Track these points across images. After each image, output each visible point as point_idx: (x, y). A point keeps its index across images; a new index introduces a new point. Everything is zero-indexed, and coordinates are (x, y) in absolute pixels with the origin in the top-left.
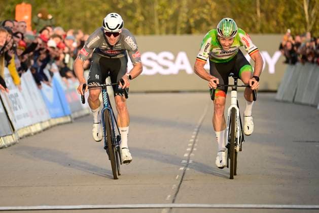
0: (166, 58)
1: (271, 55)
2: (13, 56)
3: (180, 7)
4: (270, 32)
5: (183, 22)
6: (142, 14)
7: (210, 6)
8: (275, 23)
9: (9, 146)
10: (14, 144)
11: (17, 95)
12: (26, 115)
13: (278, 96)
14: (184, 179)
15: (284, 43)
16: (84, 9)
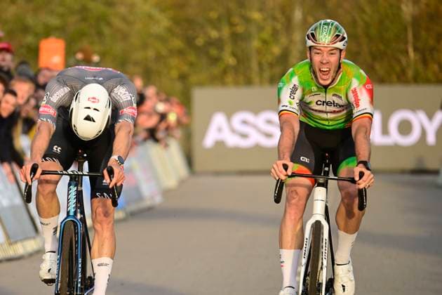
1: (430, 116)
3: (291, 41)
4: (428, 81)
6: (234, 54)
8: (436, 67)
9: (30, 255)
16: (145, 46)
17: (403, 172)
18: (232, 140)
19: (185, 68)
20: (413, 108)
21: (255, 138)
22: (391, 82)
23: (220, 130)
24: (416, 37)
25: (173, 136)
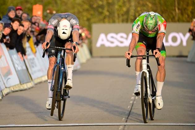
0: (122, 37)
1: (184, 35)
2: (32, 36)
3: (130, 6)
4: (183, 21)
5: (132, 15)
6: (108, 11)
7: (148, 6)
8: (186, 16)
9: (29, 89)
10: (32, 87)
11: (34, 59)
12: (39, 71)
13: (188, 59)
14: (133, 108)
15: (192, 28)
16: (73, 7)
17: (174, 56)
18: (108, 44)
19: (89, 16)
20: (178, 32)
21: (116, 43)
22: (169, 22)
23: (103, 40)
24: (179, 4)
25: (84, 43)
